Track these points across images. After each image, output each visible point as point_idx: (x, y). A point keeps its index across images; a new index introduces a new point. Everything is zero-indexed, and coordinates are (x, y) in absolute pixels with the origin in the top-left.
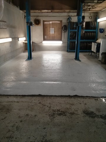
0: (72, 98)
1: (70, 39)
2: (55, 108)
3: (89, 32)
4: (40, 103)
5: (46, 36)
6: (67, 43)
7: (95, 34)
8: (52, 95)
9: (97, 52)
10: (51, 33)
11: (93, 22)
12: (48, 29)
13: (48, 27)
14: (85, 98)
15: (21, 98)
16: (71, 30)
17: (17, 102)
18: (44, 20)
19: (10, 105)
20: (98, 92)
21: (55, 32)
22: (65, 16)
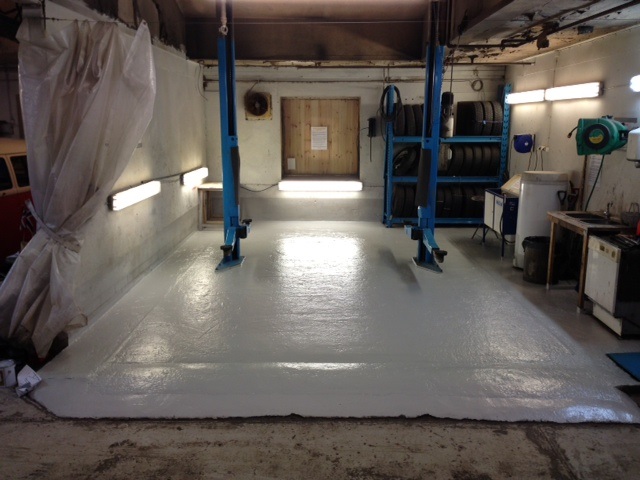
0: (414, 426)
1: (394, 174)
2: (357, 465)
3: (472, 145)
4: (299, 445)
5: (293, 160)
6: (383, 189)
7: (495, 151)
8: (340, 415)
9: (504, 233)
10: (312, 148)
11: (489, 107)
12: (303, 133)
13: (303, 124)
14: (460, 424)
15: (228, 427)
16: (399, 139)
17: (215, 444)
18: (284, 95)
19: (194, 455)
20: (505, 403)
21: (329, 142)
22: (373, 81)
